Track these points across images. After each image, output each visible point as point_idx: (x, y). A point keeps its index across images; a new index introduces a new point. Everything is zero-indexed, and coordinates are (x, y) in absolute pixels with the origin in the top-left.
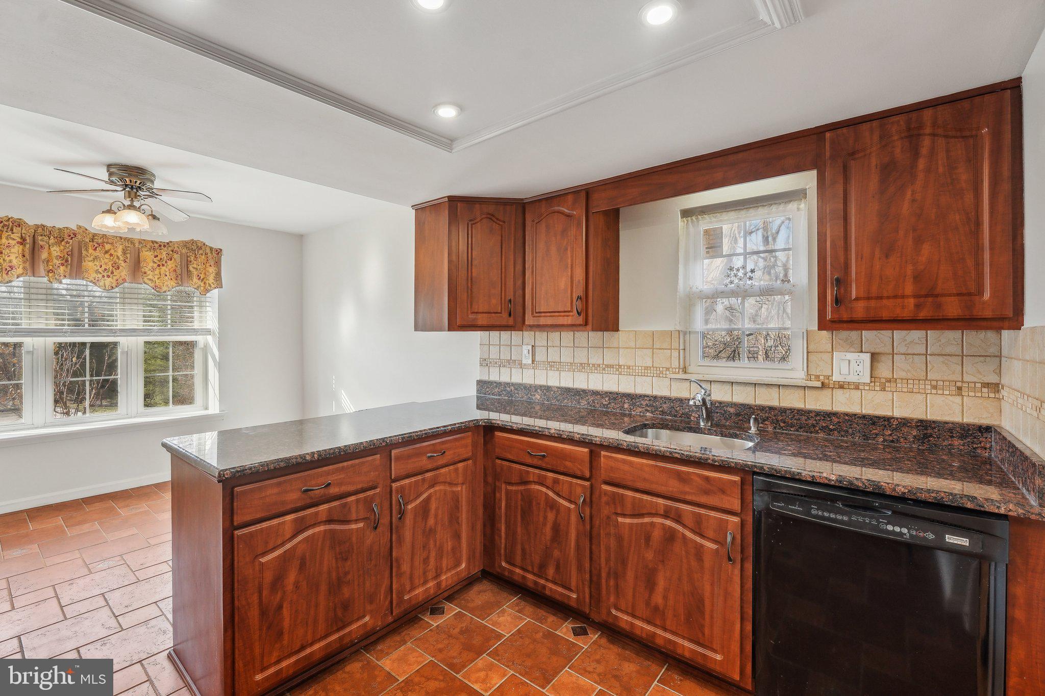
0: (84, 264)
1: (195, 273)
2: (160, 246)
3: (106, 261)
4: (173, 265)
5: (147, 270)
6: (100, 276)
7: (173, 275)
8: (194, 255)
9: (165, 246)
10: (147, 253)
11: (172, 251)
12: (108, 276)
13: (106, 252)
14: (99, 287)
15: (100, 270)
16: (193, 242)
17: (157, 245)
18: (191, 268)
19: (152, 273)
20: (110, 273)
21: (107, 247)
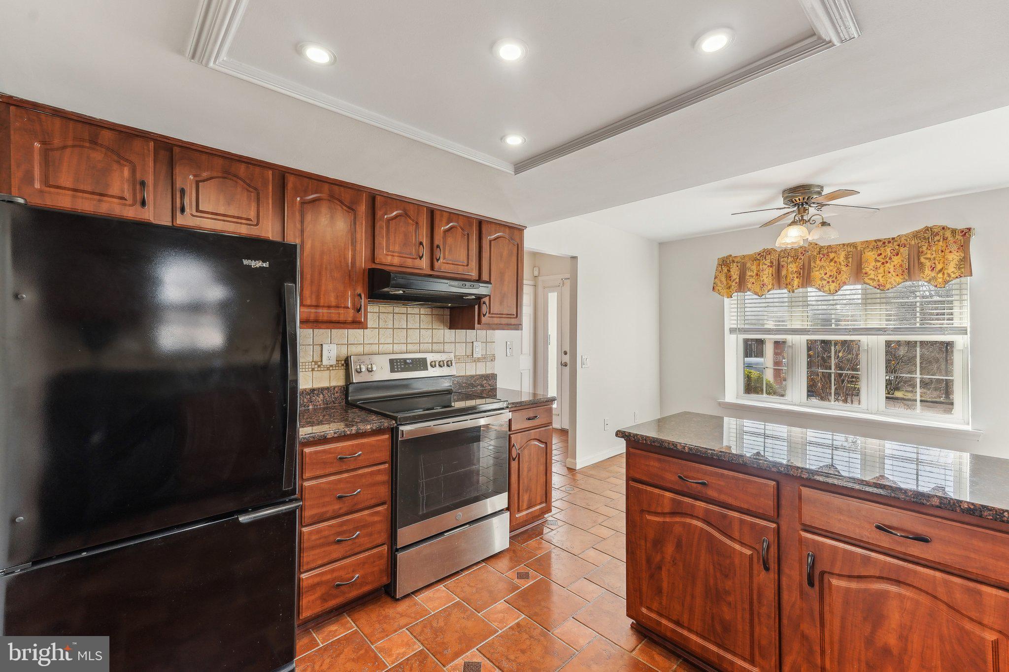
0: (812, 274)
1: (928, 264)
2: (884, 243)
3: (831, 268)
4: (900, 261)
5: (867, 270)
6: (825, 282)
7: (899, 271)
8: (926, 245)
9: (889, 242)
10: (870, 253)
11: (899, 245)
12: (833, 282)
13: (831, 260)
14: (824, 292)
15: (825, 277)
16: (927, 229)
17: (880, 244)
18: (922, 260)
19: (873, 273)
20: (834, 278)
21: (832, 255)
